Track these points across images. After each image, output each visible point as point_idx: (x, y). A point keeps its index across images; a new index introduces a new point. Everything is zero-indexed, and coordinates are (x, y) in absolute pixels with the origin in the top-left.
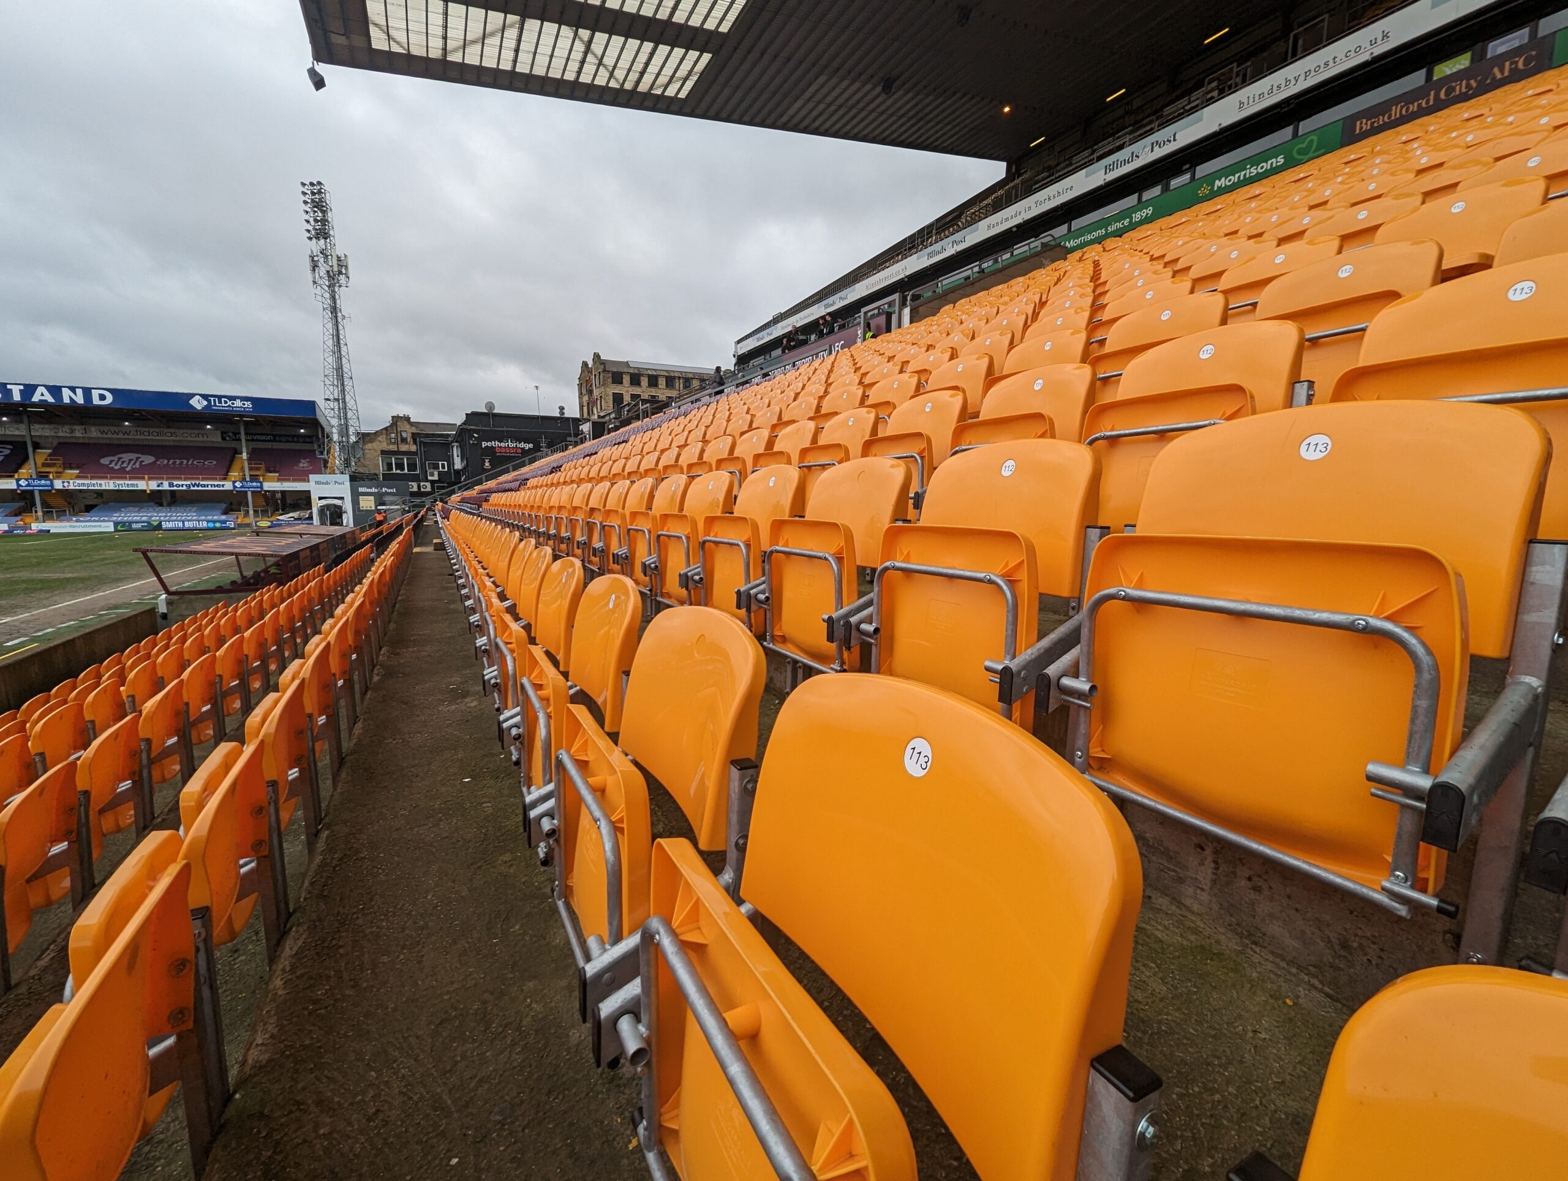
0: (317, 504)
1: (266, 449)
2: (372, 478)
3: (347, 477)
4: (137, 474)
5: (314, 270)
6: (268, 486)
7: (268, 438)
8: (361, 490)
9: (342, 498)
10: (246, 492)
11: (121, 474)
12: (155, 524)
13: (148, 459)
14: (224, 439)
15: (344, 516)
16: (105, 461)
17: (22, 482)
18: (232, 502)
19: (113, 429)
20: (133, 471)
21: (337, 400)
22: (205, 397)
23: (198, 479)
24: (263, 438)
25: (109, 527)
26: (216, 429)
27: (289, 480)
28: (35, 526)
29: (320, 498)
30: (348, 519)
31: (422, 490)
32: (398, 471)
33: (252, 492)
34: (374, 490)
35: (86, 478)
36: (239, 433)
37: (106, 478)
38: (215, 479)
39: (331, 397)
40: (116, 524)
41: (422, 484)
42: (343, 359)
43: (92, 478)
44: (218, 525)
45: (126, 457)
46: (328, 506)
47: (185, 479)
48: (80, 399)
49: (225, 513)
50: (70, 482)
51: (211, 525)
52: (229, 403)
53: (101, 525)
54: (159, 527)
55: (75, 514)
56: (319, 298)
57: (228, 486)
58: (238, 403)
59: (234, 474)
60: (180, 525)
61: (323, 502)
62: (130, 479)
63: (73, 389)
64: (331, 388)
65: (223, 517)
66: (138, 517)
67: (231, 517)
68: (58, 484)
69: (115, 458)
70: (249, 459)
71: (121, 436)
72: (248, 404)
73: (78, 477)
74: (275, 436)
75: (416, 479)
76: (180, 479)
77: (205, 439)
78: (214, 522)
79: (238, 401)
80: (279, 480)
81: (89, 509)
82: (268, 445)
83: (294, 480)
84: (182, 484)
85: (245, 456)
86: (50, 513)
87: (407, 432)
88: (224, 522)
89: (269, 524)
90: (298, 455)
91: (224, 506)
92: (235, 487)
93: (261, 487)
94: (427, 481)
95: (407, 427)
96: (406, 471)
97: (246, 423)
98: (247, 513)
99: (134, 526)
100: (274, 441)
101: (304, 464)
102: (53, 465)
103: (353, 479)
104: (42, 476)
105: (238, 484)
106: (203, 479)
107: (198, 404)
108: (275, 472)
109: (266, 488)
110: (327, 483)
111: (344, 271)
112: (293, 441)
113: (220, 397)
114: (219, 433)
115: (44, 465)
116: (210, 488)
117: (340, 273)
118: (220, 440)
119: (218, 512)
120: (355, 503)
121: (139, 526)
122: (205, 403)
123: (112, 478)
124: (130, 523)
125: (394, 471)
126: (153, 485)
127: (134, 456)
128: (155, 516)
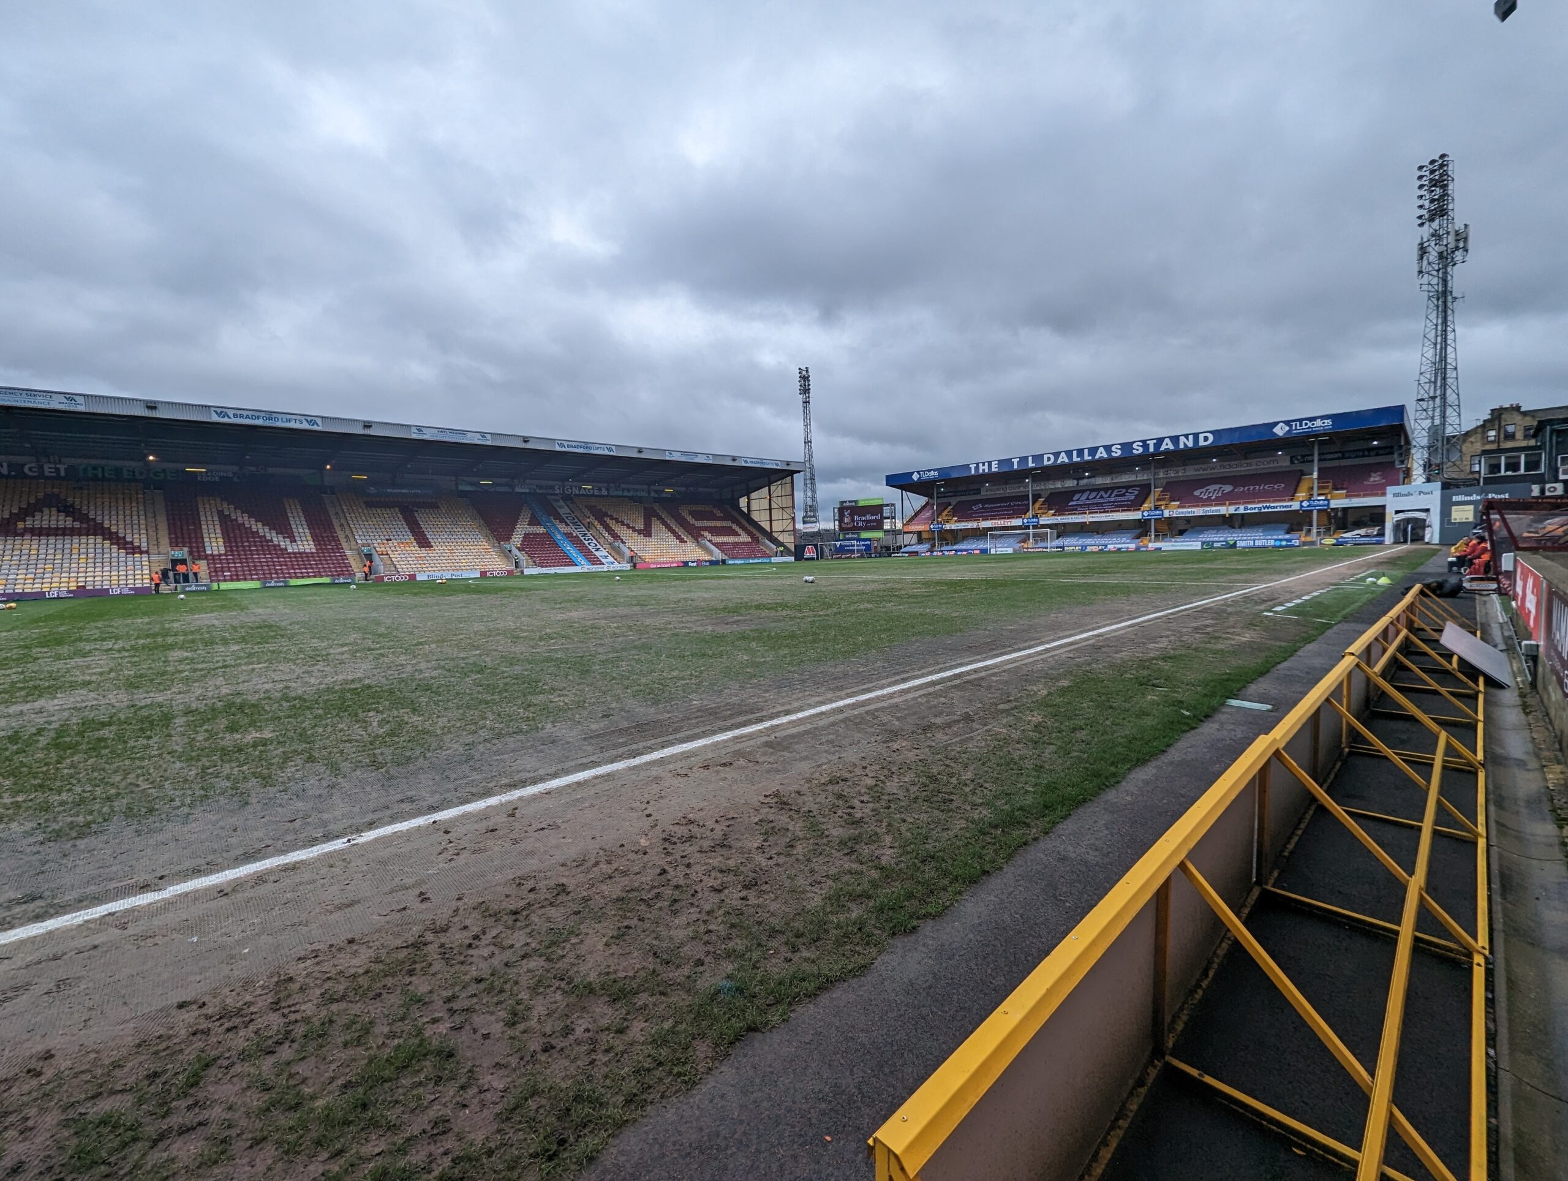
0: (1391, 520)
1: (1333, 468)
2: (1470, 483)
3: (1438, 484)
4: (1220, 501)
5: (1421, 258)
6: (1335, 504)
7: (1336, 456)
8: (1455, 499)
9: (1427, 510)
10: (1311, 511)
11: (1208, 502)
12: (1231, 543)
13: (1228, 488)
14: (1292, 462)
15: (1428, 531)
16: (1197, 493)
17: (1146, 514)
18: (1296, 522)
19: (1204, 466)
20: (1217, 499)
21: (1434, 398)
22: (1288, 423)
23: (1269, 501)
24: (1332, 456)
25: (1196, 545)
26: (1287, 454)
27: (1359, 496)
28: (1152, 546)
29: (1397, 512)
30: (1432, 534)
31: (1548, 494)
32: (1509, 473)
33: (1319, 511)
34: (1475, 497)
35: (1184, 507)
36: (1312, 455)
37: (1198, 506)
38: (1284, 501)
39: (1426, 396)
40: (1203, 543)
41: (1548, 486)
42: (1449, 348)
43: (1189, 507)
44: (1284, 543)
45: (1211, 488)
46: (1408, 521)
47: (1259, 502)
48: (1190, 444)
49: (1288, 533)
50: (1174, 511)
51: (1278, 543)
52: (1310, 424)
53: (1191, 544)
54: (1234, 545)
55: (1173, 537)
56: (1425, 287)
57: (1295, 506)
58: (1318, 423)
59: (1301, 495)
60: (1252, 543)
61: (1401, 516)
62: (1216, 505)
63: (1186, 436)
64: (1427, 387)
65: (1287, 536)
66: (1219, 537)
67: (1296, 535)
68: (1166, 514)
69: (1204, 490)
70: (1319, 478)
71: (1209, 471)
72: (1328, 422)
73: (1179, 507)
74: (1343, 453)
75: (1541, 480)
76: (1253, 502)
77: (1276, 465)
78: (1281, 540)
79: (1319, 420)
80: (1347, 496)
81: (1181, 533)
82: (1336, 463)
83: (1365, 496)
84: (1255, 507)
85: (1315, 475)
86: (1160, 535)
87: (1515, 426)
88: (1290, 540)
89: (1334, 541)
90: (1370, 469)
91: (1286, 526)
92: (1302, 506)
93: (1328, 505)
94: (1557, 480)
95: (1518, 418)
96: (1522, 471)
97: (1322, 443)
98: (1309, 531)
99: (1215, 545)
100: (1343, 458)
101: (1375, 478)
102: (1164, 499)
103: (1446, 486)
104: (1156, 508)
105: (1305, 504)
106: (1274, 501)
107: (1280, 431)
108: (1342, 489)
109: (1332, 506)
110: (1409, 494)
111: (1461, 245)
112: (1363, 456)
113: (1301, 421)
114: (1288, 458)
115: (1158, 500)
116: (1278, 509)
117: (1457, 248)
118: (1288, 463)
119: (1282, 532)
120: (1445, 513)
121: (1219, 545)
122: (1287, 428)
123: (1202, 506)
124: (1213, 542)
125: (1503, 473)
126: (1231, 510)
127: (1217, 487)
128: (1230, 536)
